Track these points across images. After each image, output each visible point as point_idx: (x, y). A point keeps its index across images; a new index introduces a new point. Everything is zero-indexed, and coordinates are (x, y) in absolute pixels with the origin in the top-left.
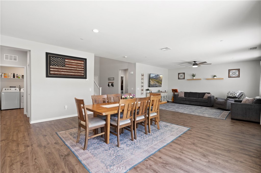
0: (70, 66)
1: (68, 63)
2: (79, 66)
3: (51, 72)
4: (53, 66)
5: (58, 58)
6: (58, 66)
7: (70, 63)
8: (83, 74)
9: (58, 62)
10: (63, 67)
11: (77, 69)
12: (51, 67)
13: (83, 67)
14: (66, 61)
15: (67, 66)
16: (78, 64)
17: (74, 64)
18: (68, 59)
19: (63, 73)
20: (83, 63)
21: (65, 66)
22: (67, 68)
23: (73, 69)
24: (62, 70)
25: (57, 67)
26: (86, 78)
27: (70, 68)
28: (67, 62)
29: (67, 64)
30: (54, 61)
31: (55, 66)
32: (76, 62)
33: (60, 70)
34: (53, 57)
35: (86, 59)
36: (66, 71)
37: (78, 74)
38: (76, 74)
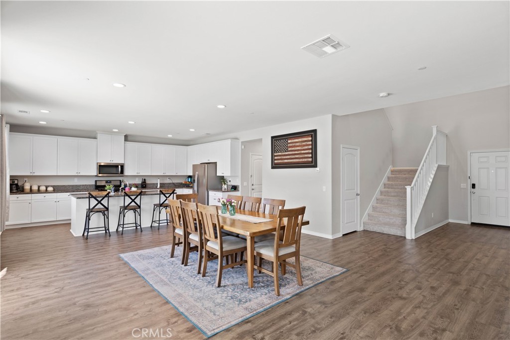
0: (293, 149)
1: (291, 145)
2: (304, 146)
3: (275, 162)
4: (277, 152)
5: (281, 140)
6: (281, 152)
7: (293, 145)
8: (310, 160)
9: (281, 146)
10: (286, 152)
11: (302, 152)
12: (276, 154)
13: (310, 147)
14: (289, 141)
15: (290, 149)
16: (303, 144)
17: (298, 144)
18: (291, 138)
19: (286, 161)
20: (310, 139)
21: (287, 149)
22: (290, 153)
23: (296, 152)
24: (285, 157)
25: (280, 154)
26: (316, 166)
27: (294, 152)
28: (290, 143)
29: (290, 147)
30: (277, 145)
31: (279, 152)
32: (300, 140)
33: (283, 157)
34: (277, 140)
35: (315, 131)
36: (289, 157)
37: (304, 160)
38: (301, 160)
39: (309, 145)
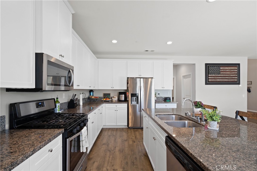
0: (224, 73)
1: (223, 70)
2: (232, 72)
3: (209, 80)
4: (210, 74)
5: (214, 66)
6: (214, 74)
7: (224, 70)
8: (236, 80)
9: (214, 70)
10: (218, 74)
11: (231, 75)
12: (209, 75)
13: (236, 73)
14: (221, 68)
15: (222, 73)
16: (232, 71)
17: (228, 70)
18: (222, 67)
19: (218, 80)
20: (236, 68)
21: (220, 73)
22: (222, 75)
23: (227, 75)
24: (217, 78)
25: (214, 75)
26: (239, 84)
27: (225, 75)
28: (221, 69)
29: (222, 72)
30: (211, 70)
31: (212, 74)
32: (230, 68)
33: (216, 78)
34: (211, 66)
35: (239, 64)
36: (221, 78)
37: (231, 80)
38: (230, 80)
39: (236, 72)
